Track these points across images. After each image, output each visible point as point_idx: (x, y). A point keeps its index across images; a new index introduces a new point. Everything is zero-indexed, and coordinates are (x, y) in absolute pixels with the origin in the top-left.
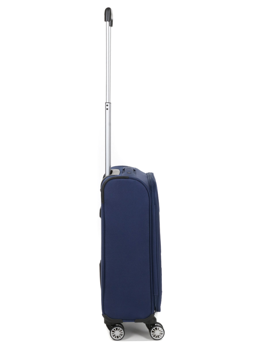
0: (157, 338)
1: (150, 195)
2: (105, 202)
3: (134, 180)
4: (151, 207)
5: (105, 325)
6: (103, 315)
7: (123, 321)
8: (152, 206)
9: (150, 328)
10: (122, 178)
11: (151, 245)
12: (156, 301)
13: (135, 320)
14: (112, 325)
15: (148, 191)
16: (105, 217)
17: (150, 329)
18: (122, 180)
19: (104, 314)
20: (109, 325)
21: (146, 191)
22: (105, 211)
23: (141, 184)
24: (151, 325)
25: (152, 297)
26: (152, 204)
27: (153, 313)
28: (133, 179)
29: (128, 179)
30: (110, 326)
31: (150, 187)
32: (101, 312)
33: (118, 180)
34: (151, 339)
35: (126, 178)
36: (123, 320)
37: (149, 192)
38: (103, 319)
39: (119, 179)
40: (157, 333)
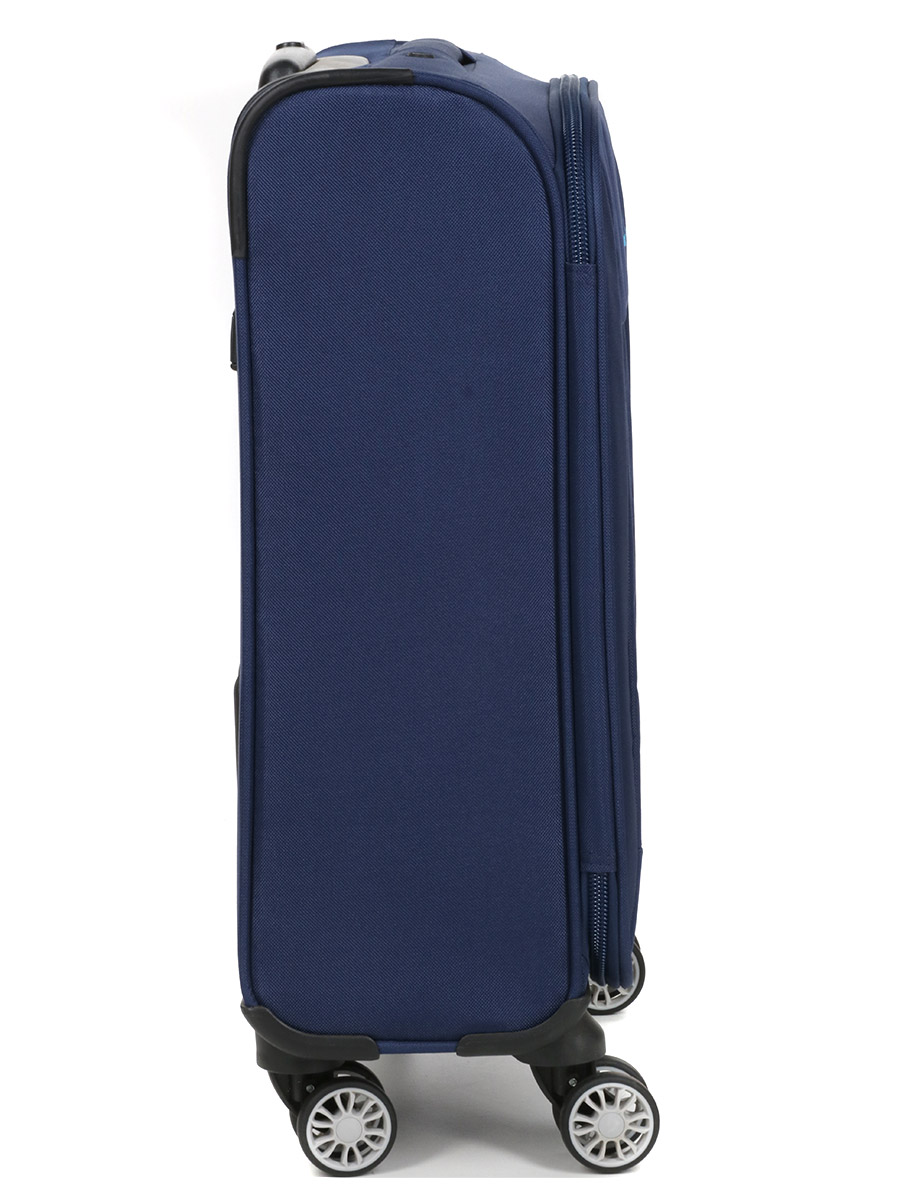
0: (609, 1159)
1: (556, 200)
2: (253, 243)
3: (452, 95)
4: (561, 279)
5: (264, 1074)
6: (246, 1008)
7: (382, 1045)
8: (568, 270)
9: (560, 1092)
10: (371, 84)
11: (563, 537)
12: (597, 908)
13: (457, 1039)
14: (308, 1079)
15: (547, 169)
16: (257, 349)
17: (561, 1102)
18: (367, 91)
19: (257, 1004)
20: (290, 1077)
21: (533, 168)
22: (255, 309)
23: (498, 124)
24: (572, 1071)
25: (575, 886)
26: (569, 258)
27: (577, 988)
28: (445, 88)
29: (407, 92)
30: (297, 1082)
31: (561, 143)
32: (232, 992)
33: (341, 91)
34: (570, 1170)
35: (394, 83)
36: (382, 1040)
37: (550, 175)
38: (245, 1037)
39: (351, 91)
40: (609, 1123)
